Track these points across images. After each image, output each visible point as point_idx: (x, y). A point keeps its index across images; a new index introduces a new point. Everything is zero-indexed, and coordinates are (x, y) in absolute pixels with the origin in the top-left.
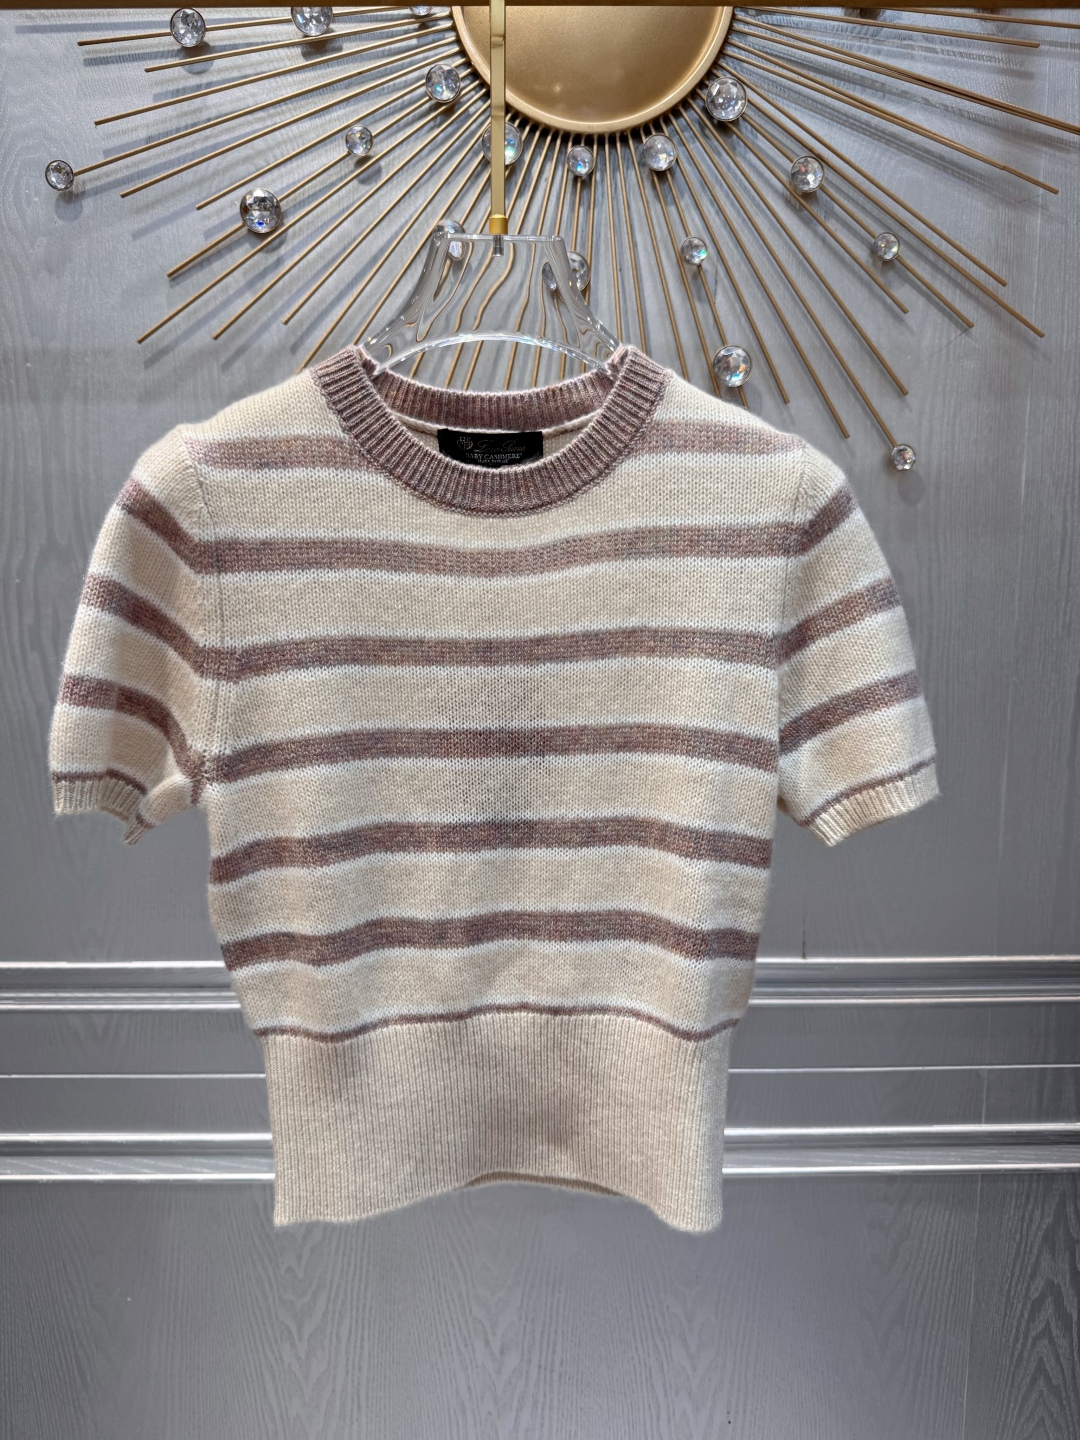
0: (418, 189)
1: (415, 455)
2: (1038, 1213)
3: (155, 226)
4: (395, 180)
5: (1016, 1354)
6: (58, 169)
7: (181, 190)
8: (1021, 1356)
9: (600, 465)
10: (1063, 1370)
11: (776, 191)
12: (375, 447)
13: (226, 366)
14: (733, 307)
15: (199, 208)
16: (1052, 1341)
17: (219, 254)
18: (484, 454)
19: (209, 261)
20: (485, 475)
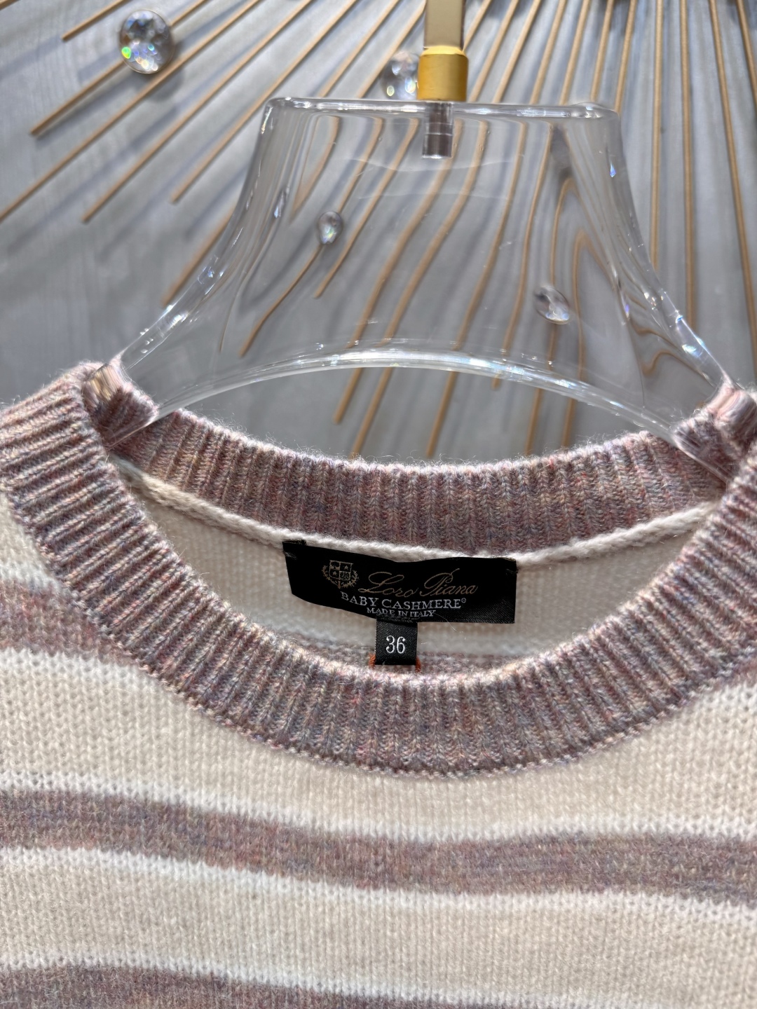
1: (209, 632)
9: (658, 694)
12: (116, 610)
15: (67, 39)
18: (381, 597)
20: (369, 687)
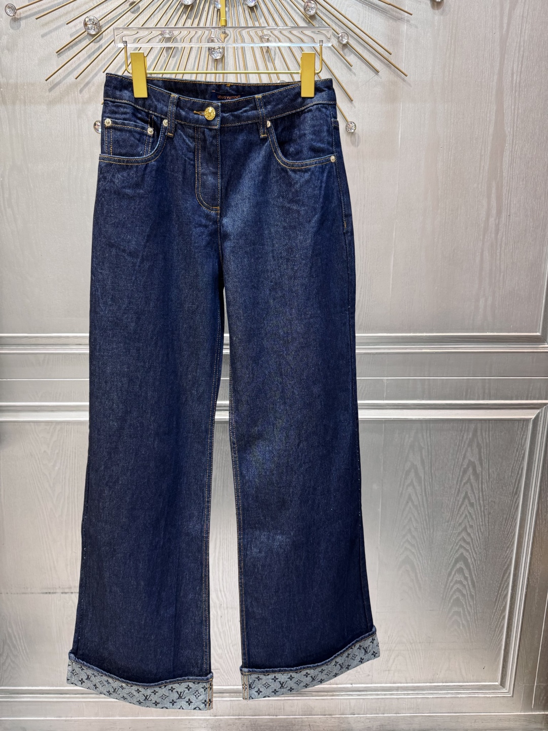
0: (154, 16)
2: (407, 436)
3: (50, 32)
4: (145, 12)
5: (400, 492)
6: (9, 8)
7: (60, 17)
8: (402, 494)
10: (418, 499)
11: (299, 15)
13: (81, 91)
14: (283, 64)
15: (67, 24)
16: (414, 487)
17: (76, 44)
19: (72, 47)
